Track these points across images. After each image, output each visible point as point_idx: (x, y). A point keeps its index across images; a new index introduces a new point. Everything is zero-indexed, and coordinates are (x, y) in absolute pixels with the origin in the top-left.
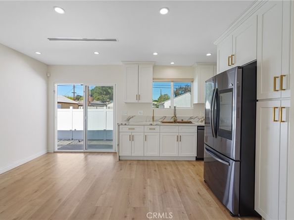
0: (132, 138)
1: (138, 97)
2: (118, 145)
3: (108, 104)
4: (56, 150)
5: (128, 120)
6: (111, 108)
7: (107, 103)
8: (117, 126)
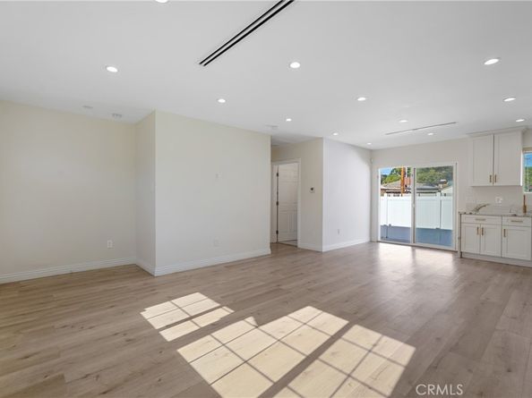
0: (481, 232)
1: (494, 178)
2: (460, 238)
3: (444, 188)
4: (379, 240)
5: (478, 210)
6: (449, 195)
7: (441, 186)
8: (458, 216)
